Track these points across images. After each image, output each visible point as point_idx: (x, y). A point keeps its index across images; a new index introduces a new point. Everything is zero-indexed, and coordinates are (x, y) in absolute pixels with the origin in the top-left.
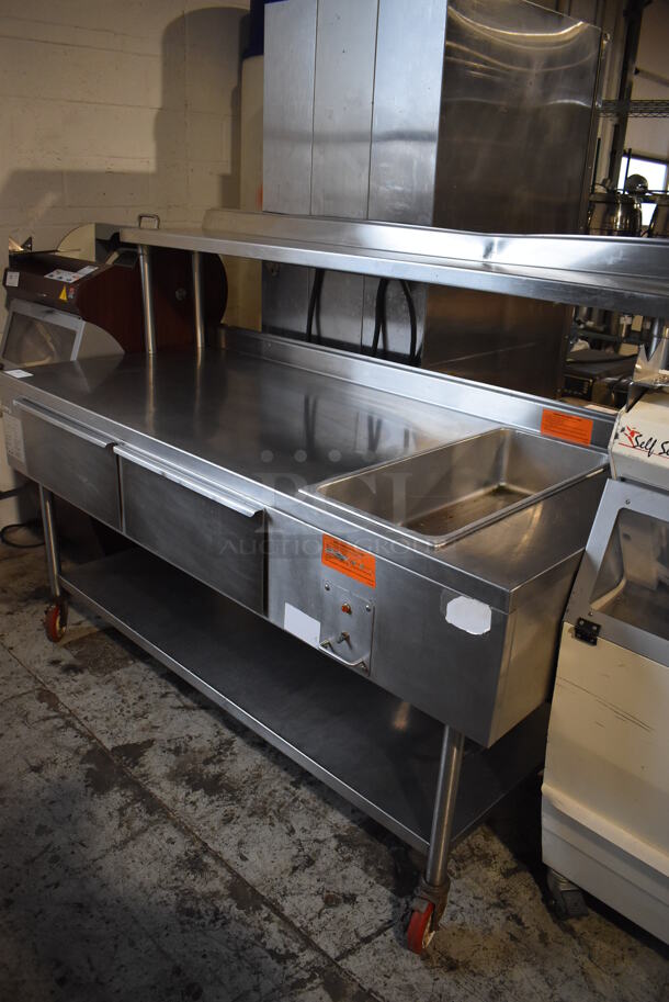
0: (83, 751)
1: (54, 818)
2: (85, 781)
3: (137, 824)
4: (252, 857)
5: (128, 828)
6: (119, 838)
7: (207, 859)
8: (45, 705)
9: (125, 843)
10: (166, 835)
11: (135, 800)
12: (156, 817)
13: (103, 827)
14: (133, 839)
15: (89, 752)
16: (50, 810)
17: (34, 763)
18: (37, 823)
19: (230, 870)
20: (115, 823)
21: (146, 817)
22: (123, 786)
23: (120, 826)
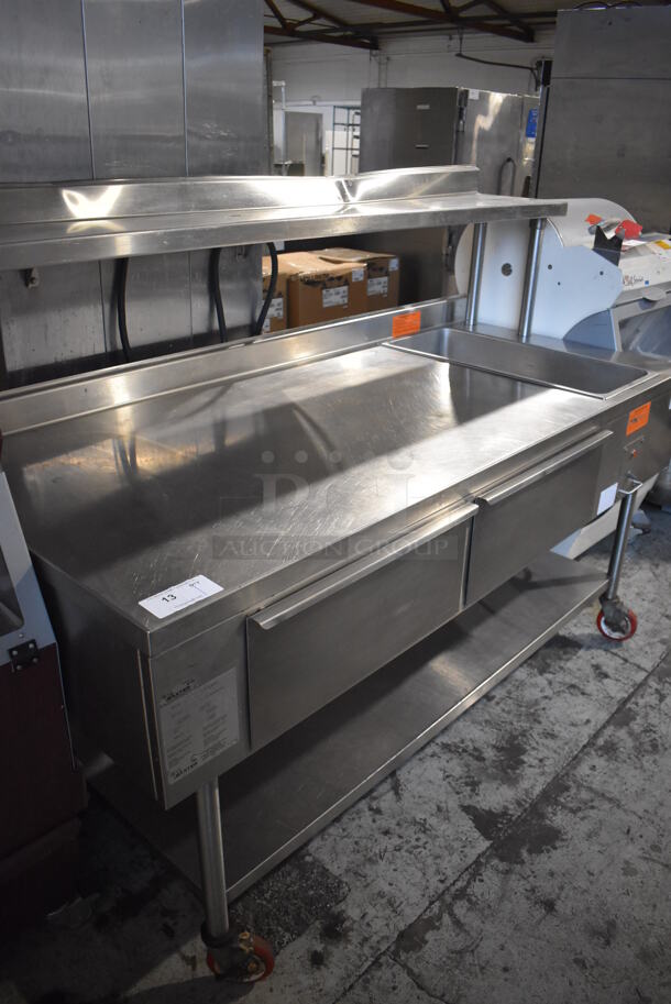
0: (502, 866)
1: (609, 865)
2: (548, 851)
3: (584, 795)
4: (585, 717)
5: (592, 801)
6: (607, 806)
7: (601, 741)
8: (430, 936)
9: (610, 800)
10: (588, 772)
11: (557, 803)
12: (571, 783)
13: (600, 821)
14: (603, 795)
15: (502, 859)
16: (601, 872)
17: (540, 912)
18: (622, 878)
19: (604, 727)
20: (592, 813)
21: (573, 791)
22: (542, 816)
23: (593, 807)
